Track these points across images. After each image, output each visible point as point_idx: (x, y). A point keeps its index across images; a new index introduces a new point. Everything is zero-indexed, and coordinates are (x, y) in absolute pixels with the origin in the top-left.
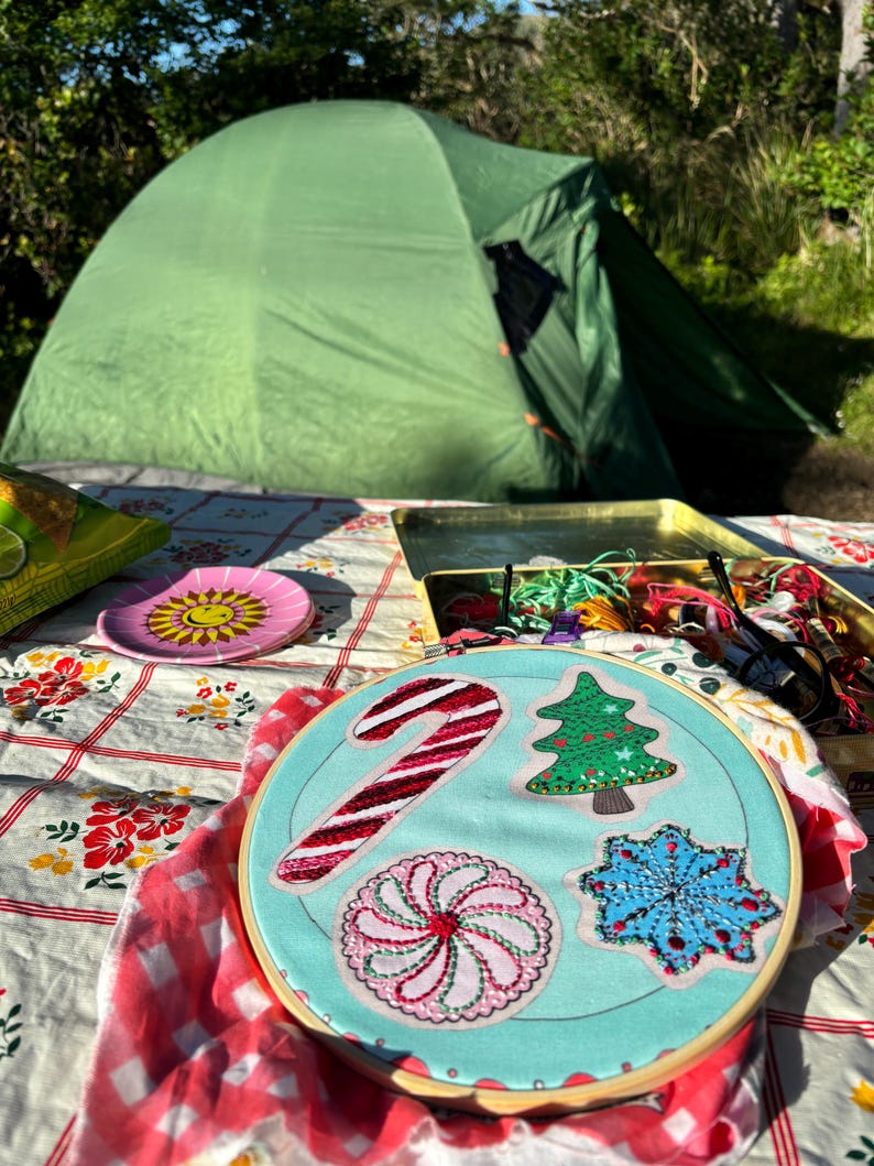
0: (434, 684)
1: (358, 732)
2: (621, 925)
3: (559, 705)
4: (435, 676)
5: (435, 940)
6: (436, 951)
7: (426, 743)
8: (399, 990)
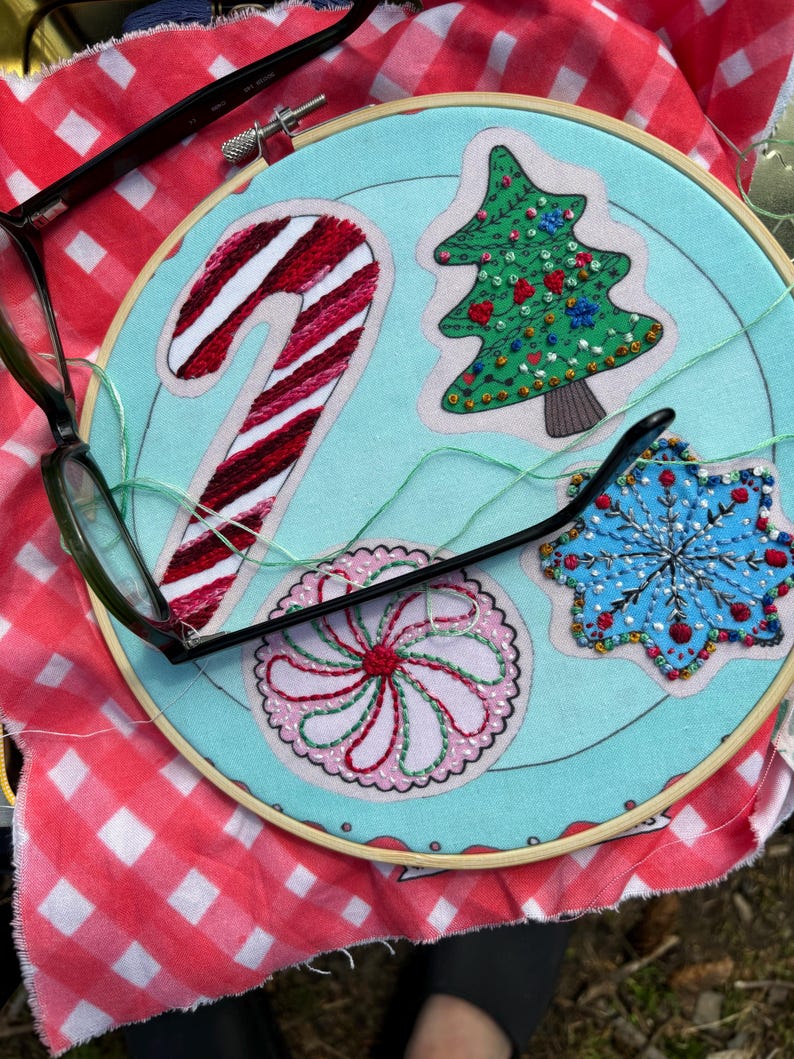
0: (263, 234)
1: (176, 366)
2: (605, 620)
3: (464, 232)
4: (257, 219)
5: (372, 688)
6: (379, 701)
7: (278, 367)
8: (348, 762)
